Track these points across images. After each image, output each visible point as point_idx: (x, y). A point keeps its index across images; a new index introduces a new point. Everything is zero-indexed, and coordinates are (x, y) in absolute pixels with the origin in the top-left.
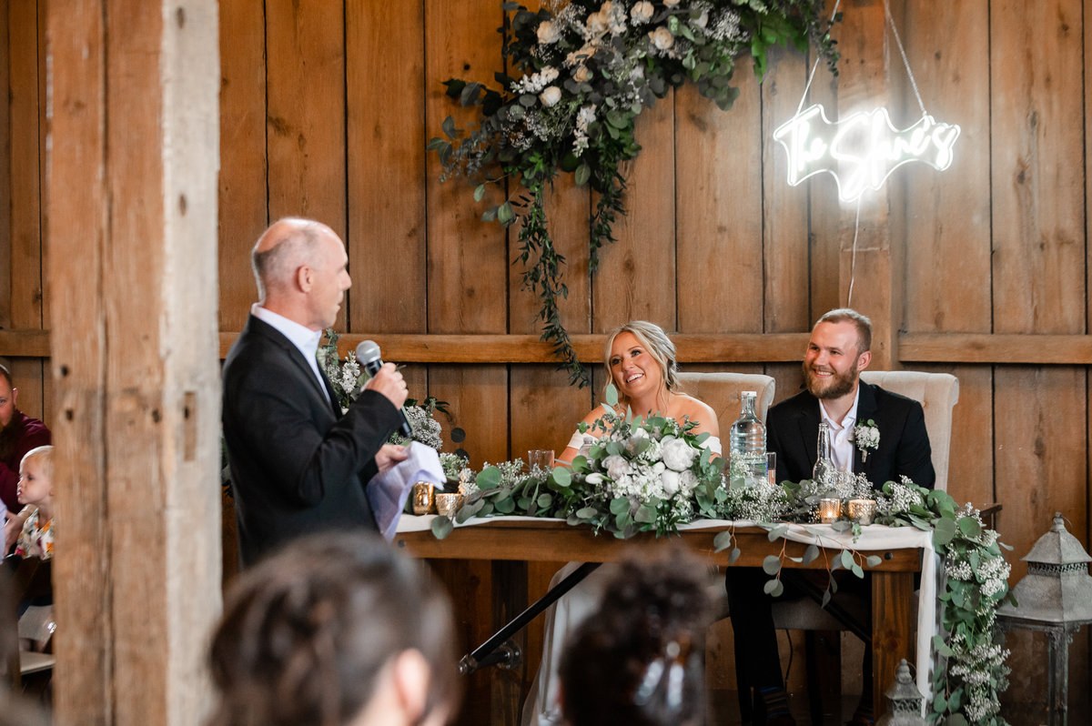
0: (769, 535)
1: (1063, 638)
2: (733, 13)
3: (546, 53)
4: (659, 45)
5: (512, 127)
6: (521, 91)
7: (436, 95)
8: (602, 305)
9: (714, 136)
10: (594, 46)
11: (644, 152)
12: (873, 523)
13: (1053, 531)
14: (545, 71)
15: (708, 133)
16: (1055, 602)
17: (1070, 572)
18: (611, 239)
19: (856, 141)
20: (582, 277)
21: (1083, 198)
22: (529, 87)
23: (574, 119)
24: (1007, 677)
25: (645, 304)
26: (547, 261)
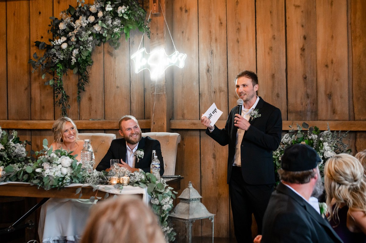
0: (94, 189)
1: (189, 224)
2: (119, 19)
3: (62, 32)
4: (96, 29)
5: (52, 56)
6: (55, 44)
7: (33, 46)
8: (82, 111)
9: (115, 58)
10: (78, 30)
11: (94, 63)
12: (129, 185)
13: (188, 188)
14: (62, 38)
15: (113, 57)
16: (187, 212)
17: (193, 201)
18: (84, 90)
19: (156, 59)
20: (76, 102)
21: (227, 77)
22: (57, 43)
23: (72, 53)
24: (175, 236)
25: (95, 111)
26: (64, 97)
